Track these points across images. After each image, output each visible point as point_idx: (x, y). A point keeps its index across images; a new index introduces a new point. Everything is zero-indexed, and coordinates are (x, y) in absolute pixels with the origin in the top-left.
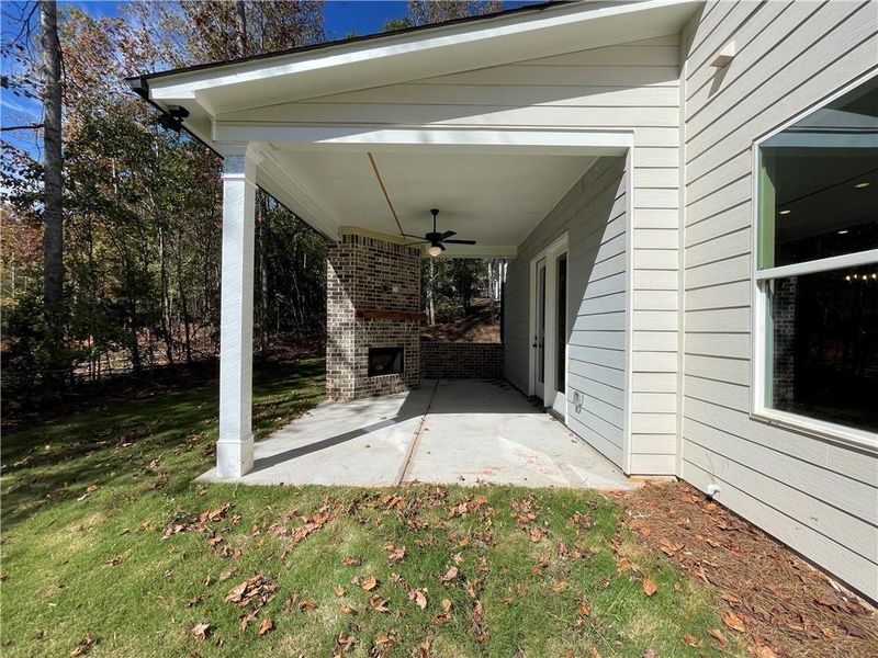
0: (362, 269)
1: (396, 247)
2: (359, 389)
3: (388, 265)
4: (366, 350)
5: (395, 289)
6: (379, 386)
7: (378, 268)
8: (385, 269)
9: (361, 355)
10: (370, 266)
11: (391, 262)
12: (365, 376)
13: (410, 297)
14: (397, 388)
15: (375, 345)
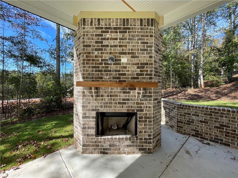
0: (89, 46)
1: (125, 21)
2: (89, 145)
3: (116, 39)
4: (94, 114)
5: (124, 60)
6: (106, 145)
7: (105, 43)
8: (112, 43)
9: (89, 117)
10: (96, 42)
11: (119, 36)
12: (92, 135)
13: (141, 66)
14: (127, 150)
15: (102, 110)
